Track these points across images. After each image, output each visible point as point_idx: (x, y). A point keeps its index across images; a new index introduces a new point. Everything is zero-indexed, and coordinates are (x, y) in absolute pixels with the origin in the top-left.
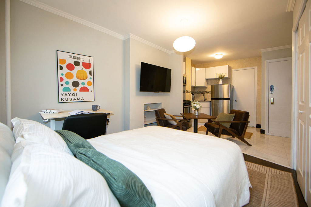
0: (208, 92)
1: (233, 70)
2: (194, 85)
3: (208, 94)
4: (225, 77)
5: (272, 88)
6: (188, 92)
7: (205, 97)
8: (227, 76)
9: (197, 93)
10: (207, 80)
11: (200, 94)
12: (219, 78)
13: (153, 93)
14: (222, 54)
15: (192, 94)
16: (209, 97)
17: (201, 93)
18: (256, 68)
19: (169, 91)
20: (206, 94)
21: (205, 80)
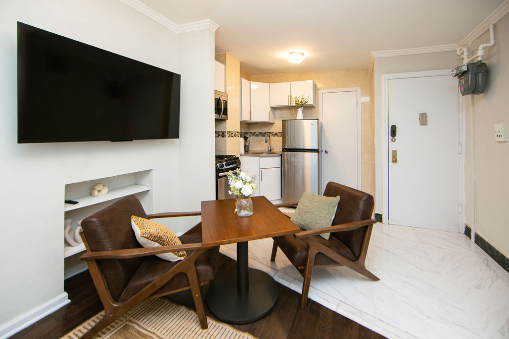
0: (276, 134)
1: (321, 92)
2: (246, 118)
3: (276, 137)
4: (308, 103)
5: (393, 131)
6: (232, 135)
7: (270, 144)
8: (310, 103)
9: (254, 134)
10: (274, 109)
11: (261, 137)
12: (297, 107)
13: (108, 143)
14: (303, 54)
15: (242, 139)
16: (277, 143)
17: (263, 134)
18: (359, 89)
19: (176, 135)
20: (272, 137)
21: (269, 109)
